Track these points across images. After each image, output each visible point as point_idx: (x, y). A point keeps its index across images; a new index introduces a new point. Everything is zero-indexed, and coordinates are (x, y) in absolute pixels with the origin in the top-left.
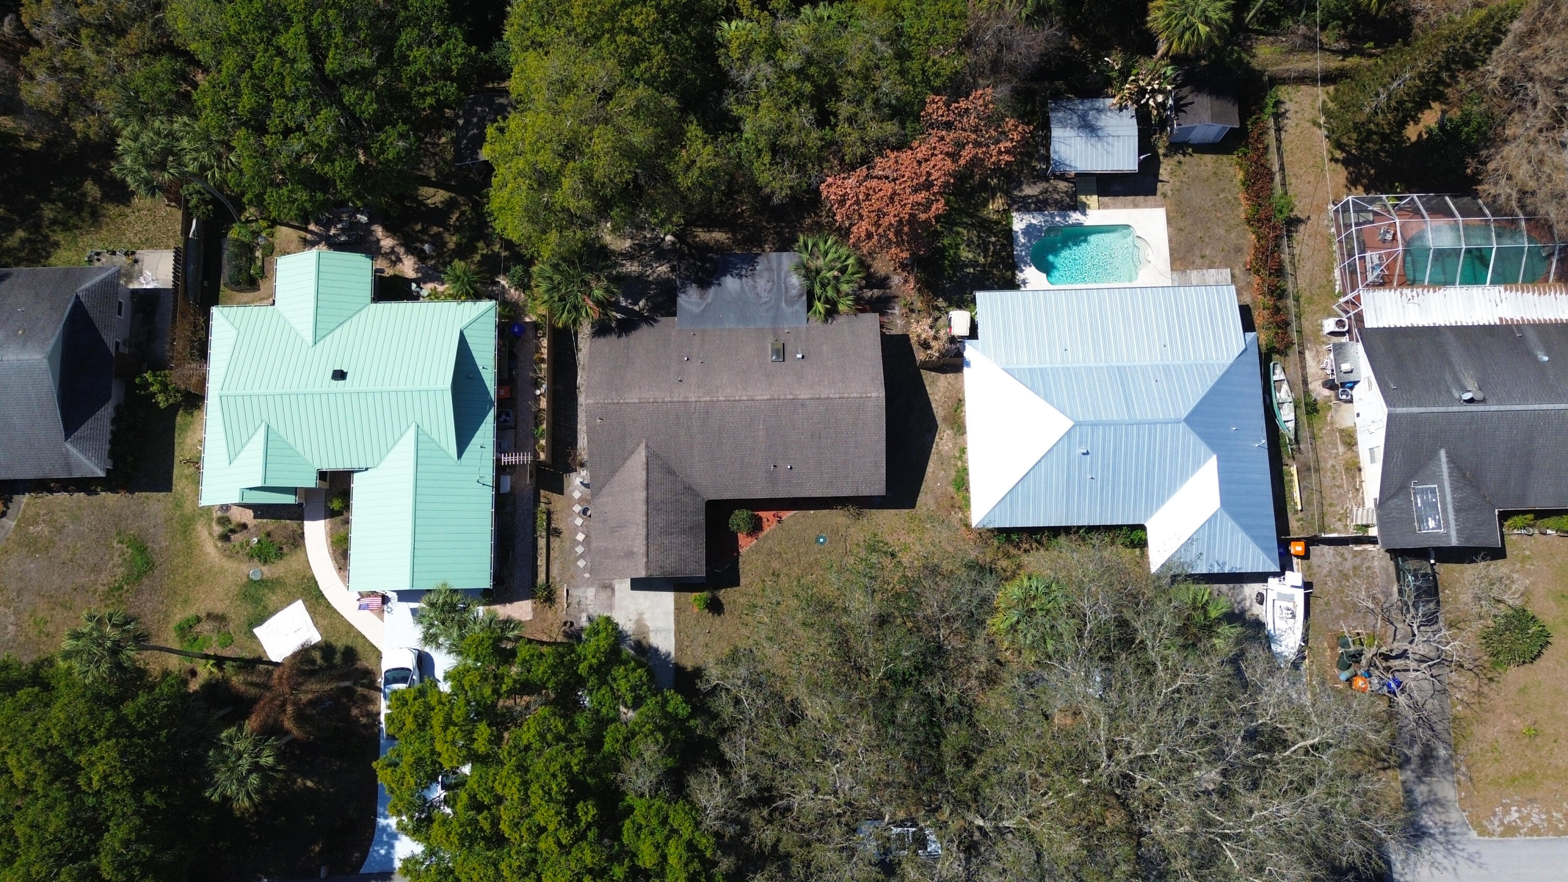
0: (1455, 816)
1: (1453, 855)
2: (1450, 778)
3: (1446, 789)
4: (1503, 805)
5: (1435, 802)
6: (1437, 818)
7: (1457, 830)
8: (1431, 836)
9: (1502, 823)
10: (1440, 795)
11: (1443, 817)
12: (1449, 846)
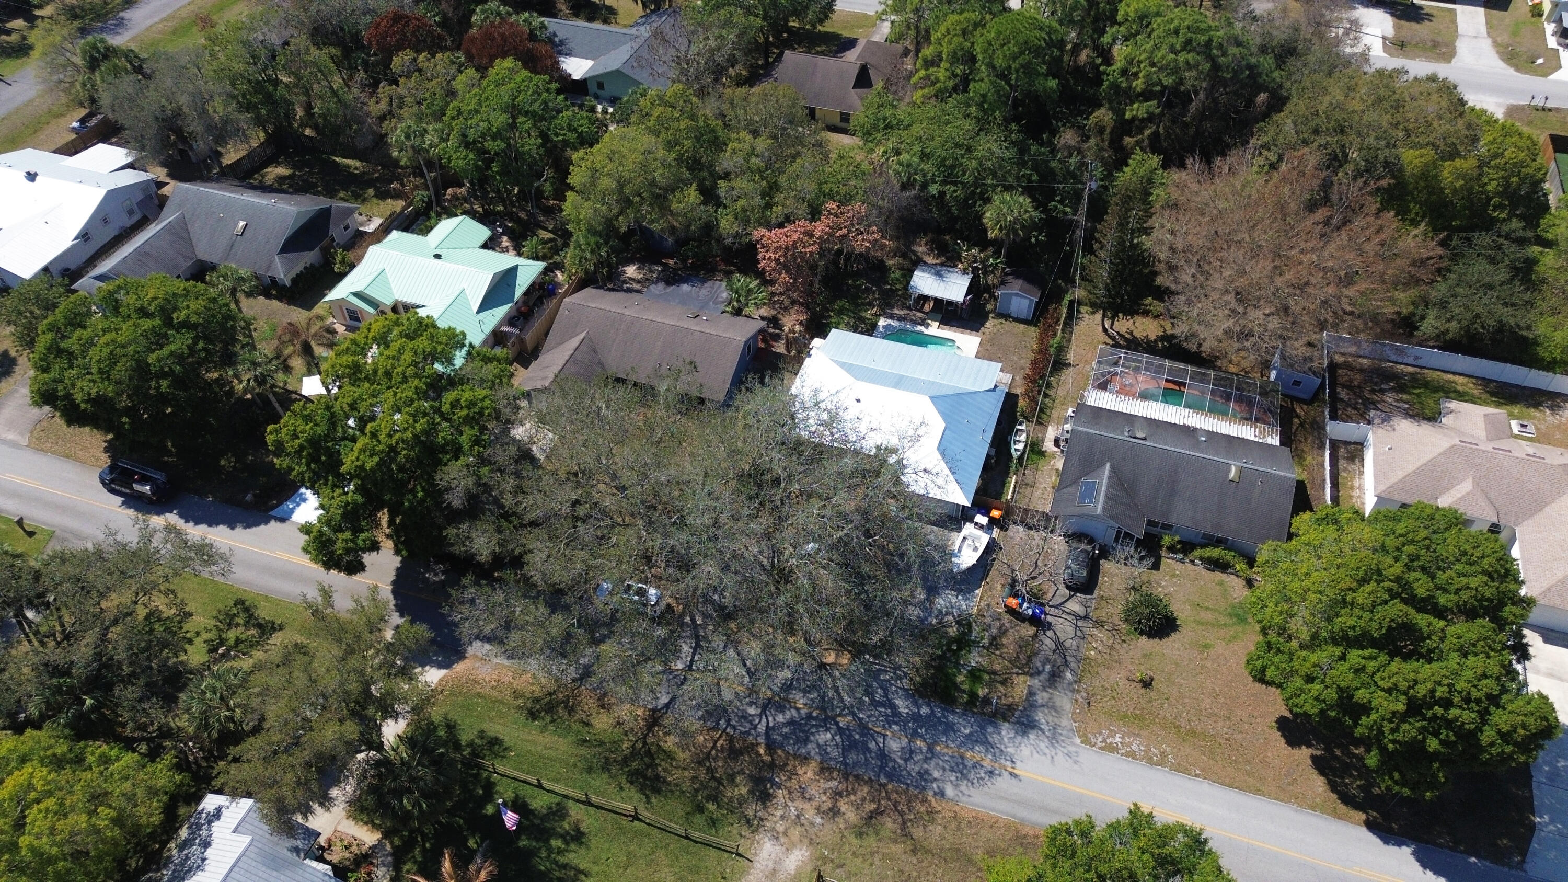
0: (1065, 722)
1: (1055, 748)
2: (1070, 694)
3: (1064, 701)
4: (1111, 731)
5: (1052, 707)
6: (1050, 719)
7: (1064, 732)
8: (1041, 730)
9: (1104, 741)
10: (1058, 704)
11: (1056, 720)
12: (1054, 739)
